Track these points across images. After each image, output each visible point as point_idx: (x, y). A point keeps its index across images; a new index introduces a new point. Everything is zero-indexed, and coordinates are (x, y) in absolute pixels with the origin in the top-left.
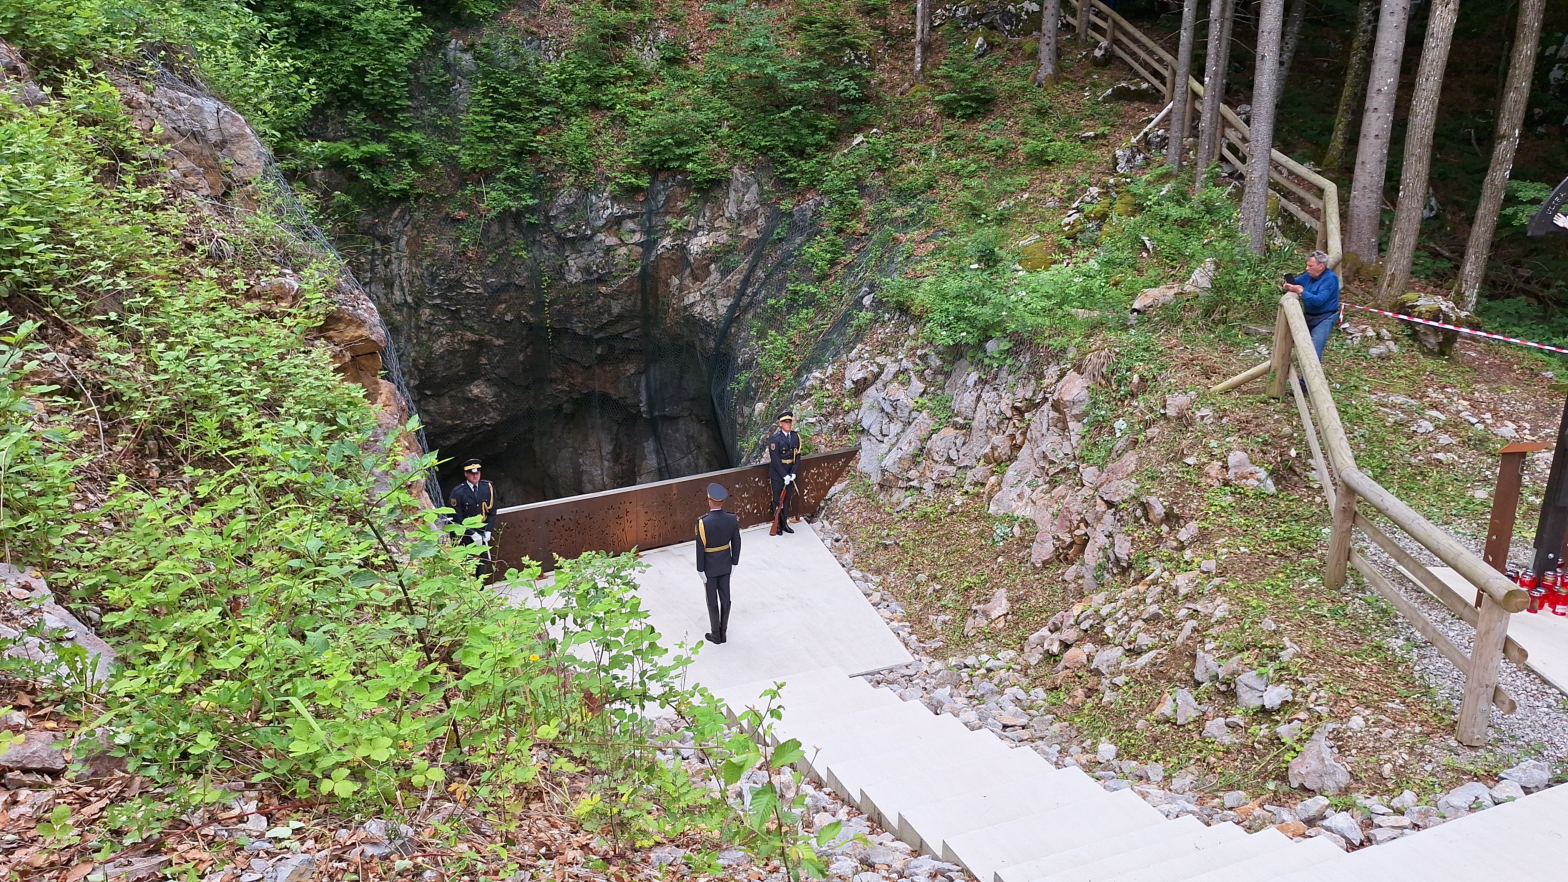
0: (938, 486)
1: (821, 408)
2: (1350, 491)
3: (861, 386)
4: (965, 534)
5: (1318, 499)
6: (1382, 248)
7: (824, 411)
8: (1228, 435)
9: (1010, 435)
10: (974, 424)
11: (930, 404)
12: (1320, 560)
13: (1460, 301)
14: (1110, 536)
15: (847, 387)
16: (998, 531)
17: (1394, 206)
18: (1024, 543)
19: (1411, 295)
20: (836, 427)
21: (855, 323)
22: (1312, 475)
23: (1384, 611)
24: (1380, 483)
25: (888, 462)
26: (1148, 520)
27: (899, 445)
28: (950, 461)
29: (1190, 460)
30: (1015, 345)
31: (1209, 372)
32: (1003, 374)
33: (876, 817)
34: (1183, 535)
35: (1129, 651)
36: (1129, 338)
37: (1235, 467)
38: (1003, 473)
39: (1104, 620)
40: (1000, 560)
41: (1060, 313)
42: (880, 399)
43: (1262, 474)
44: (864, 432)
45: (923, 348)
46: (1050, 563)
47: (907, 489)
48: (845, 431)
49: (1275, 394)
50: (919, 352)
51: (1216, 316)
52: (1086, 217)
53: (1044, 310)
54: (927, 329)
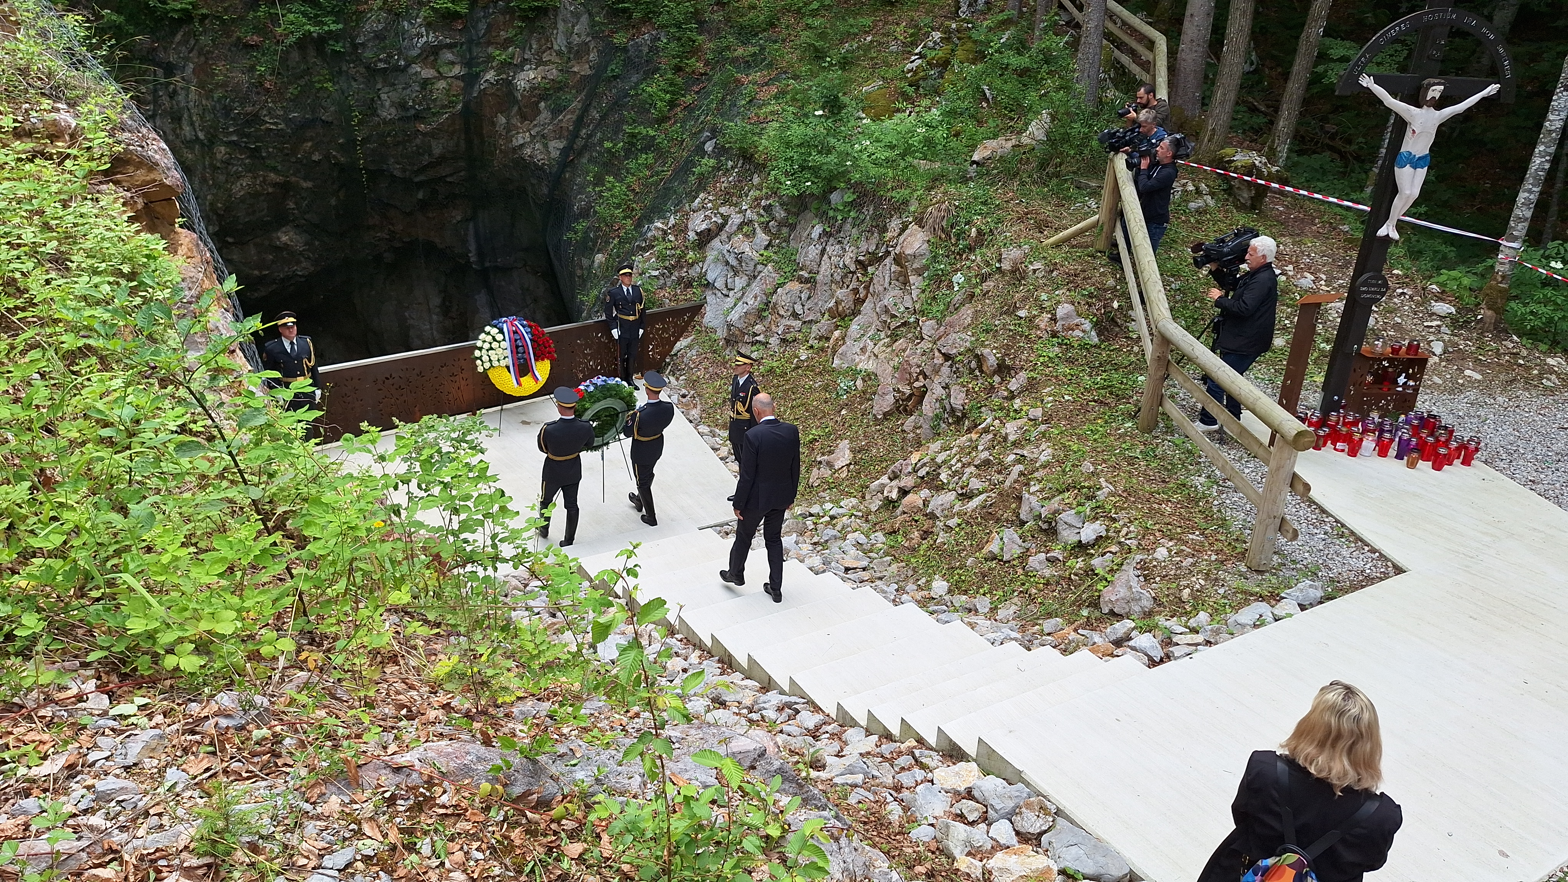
0: (784, 340)
1: (663, 261)
2: (1165, 342)
3: (705, 238)
5: (1136, 349)
6: (1205, 102)
7: (667, 263)
8: (1056, 289)
9: (853, 289)
10: (819, 278)
11: (774, 257)
12: (1136, 406)
13: (1272, 156)
14: (946, 387)
15: (691, 238)
16: (842, 385)
17: (1218, 61)
18: (867, 396)
19: (1228, 150)
20: (680, 279)
21: (697, 170)
22: (1132, 326)
23: (1190, 452)
24: (1192, 333)
25: (734, 316)
26: (982, 371)
27: (744, 299)
28: (795, 315)
29: (1022, 313)
30: (858, 197)
31: (1041, 226)
32: (848, 226)
33: (726, 659)
34: (1014, 385)
35: (962, 495)
36: (968, 192)
37: (1062, 319)
38: (847, 327)
39: (940, 467)
40: (844, 412)
41: (903, 164)
42: (725, 252)
43: (1087, 326)
44: (709, 285)
45: (767, 199)
46: (891, 415)
47: (753, 344)
48: (689, 285)
49: (1101, 249)
50: (763, 203)
51: (1051, 170)
52: (929, 63)
53: (887, 160)
54: (771, 178)
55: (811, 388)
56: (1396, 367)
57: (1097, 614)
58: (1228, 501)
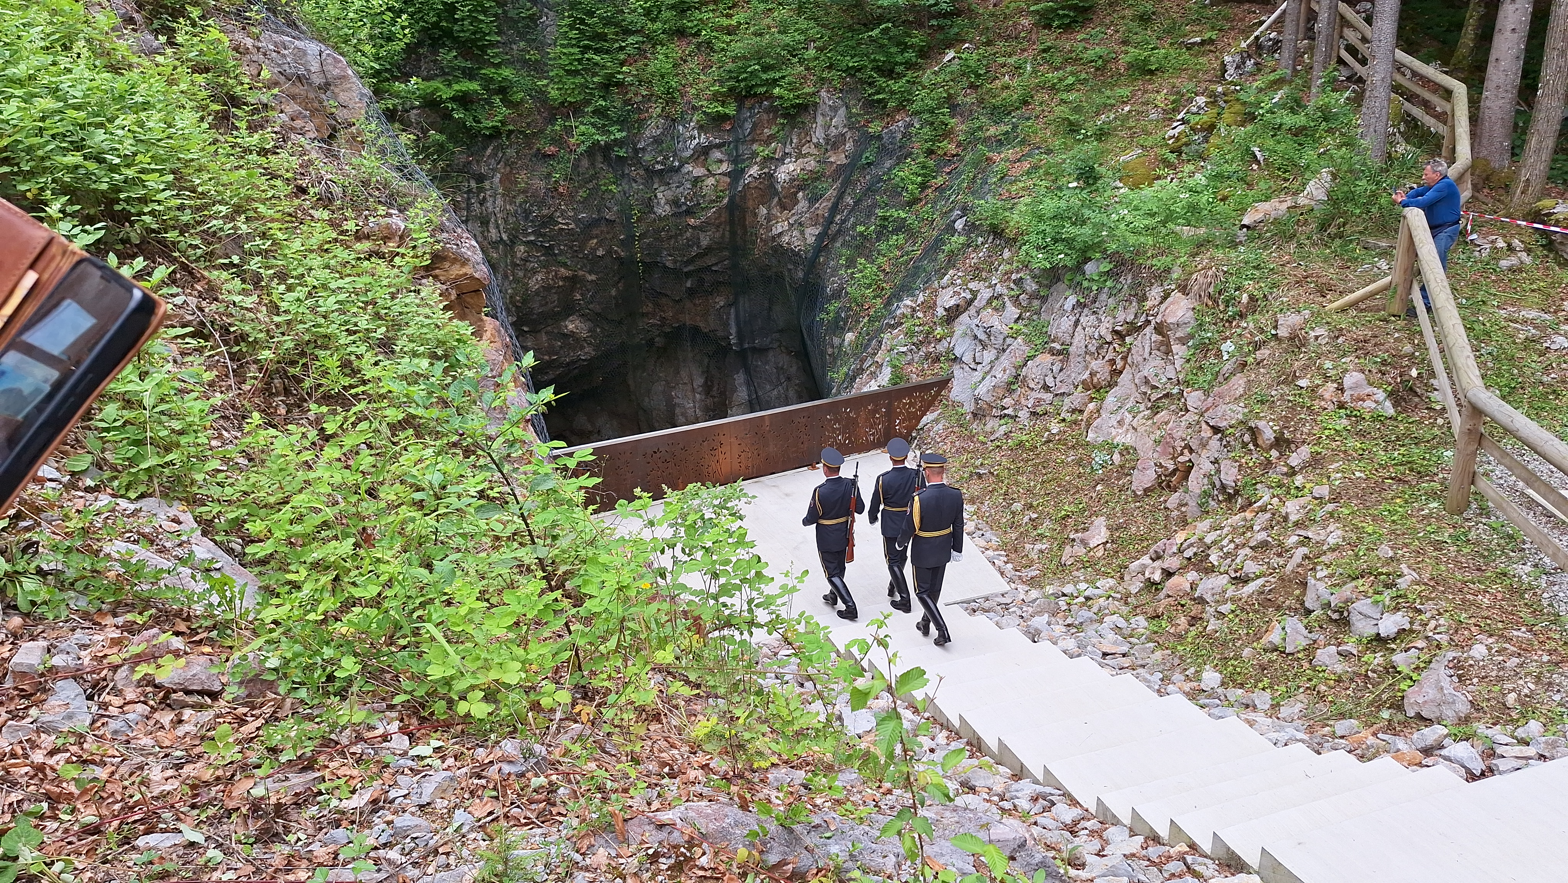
0: (1033, 414)
1: (911, 337)
2: (1476, 411)
3: (953, 314)
5: (1440, 421)
6: (1515, 151)
7: (915, 340)
8: (1343, 356)
9: (1110, 360)
10: (1072, 349)
11: (1025, 330)
12: (1442, 485)
14: (1215, 462)
15: (939, 314)
16: (1097, 459)
18: (1124, 470)
19: (1546, 202)
20: (928, 355)
21: (946, 248)
22: (1434, 395)
23: (1511, 537)
25: (982, 391)
26: (1256, 445)
27: (993, 373)
28: (1046, 388)
29: (1303, 383)
30: (1115, 267)
31: (1324, 290)
32: (1103, 297)
34: (1294, 460)
35: (1235, 578)
36: (1238, 256)
37: (1351, 388)
38: (1102, 400)
39: (1209, 548)
40: (1099, 487)
41: (1164, 231)
42: (973, 326)
43: (1380, 396)
44: (957, 360)
45: (1018, 272)
46: (1152, 491)
47: (1001, 417)
48: (937, 359)
49: (1396, 311)
50: (1014, 277)
51: (1333, 230)
52: (1192, 129)
53: (1147, 228)
54: (1022, 252)
55: (1063, 462)
57: (1400, 717)
58: (1562, 594)
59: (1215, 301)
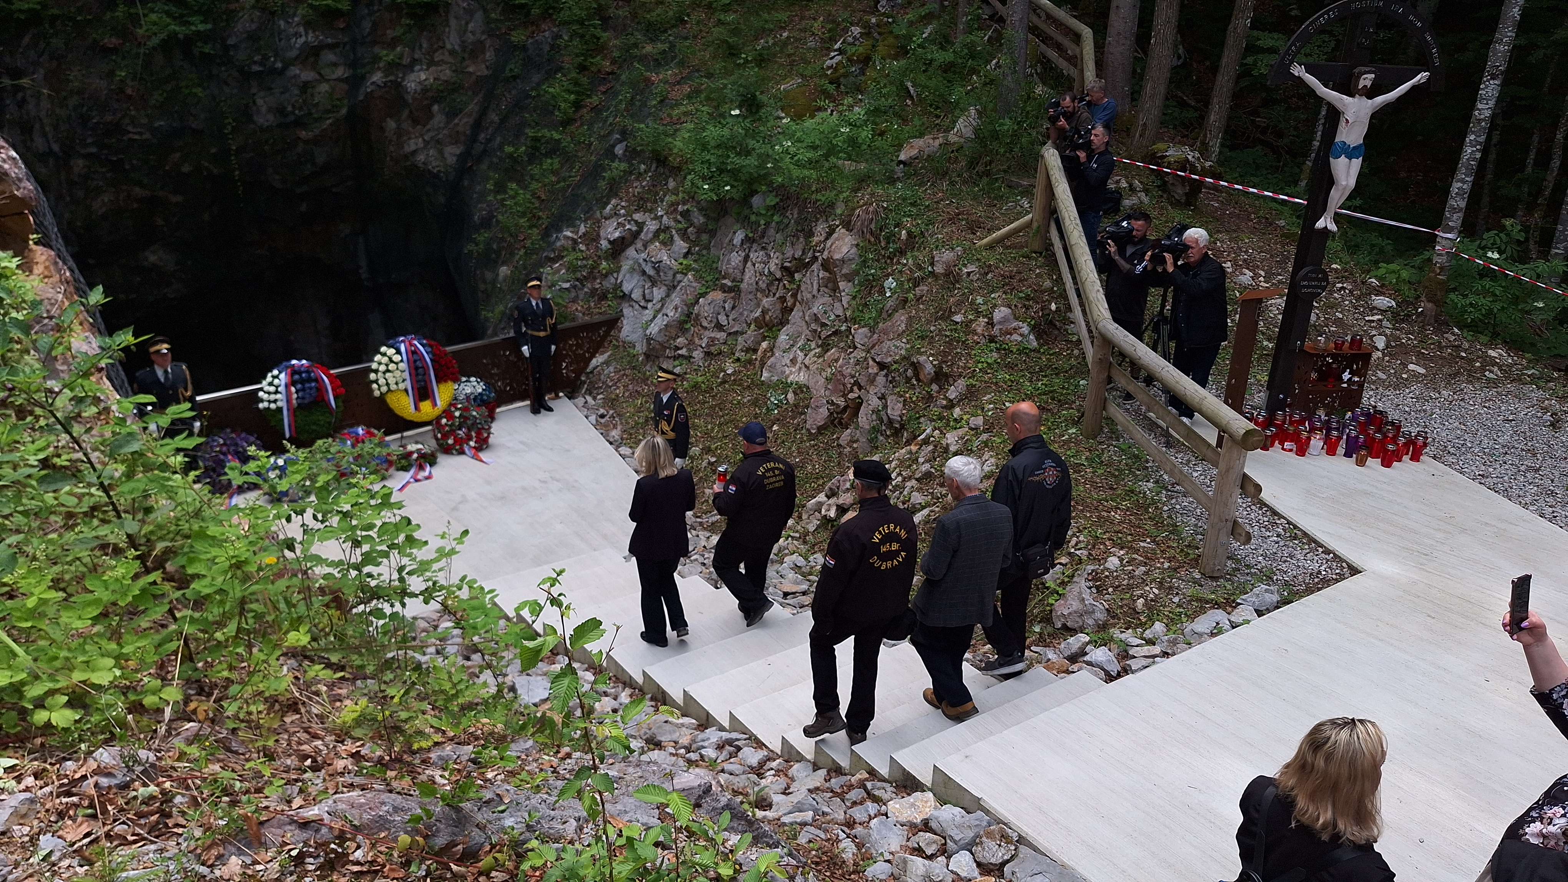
0: (708, 354)
1: (574, 272)
2: (1106, 344)
3: (619, 247)
4: (739, 403)
5: (1076, 352)
6: (1135, 96)
7: (579, 275)
8: (992, 292)
9: (780, 298)
10: (743, 286)
11: (695, 266)
12: (1079, 412)
13: (1204, 151)
14: (882, 398)
15: (603, 247)
16: (772, 399)
17: (1146, 54)
18: (799, 409)
19: (1161, 146)
20: (593, 292)
21: (607, 175)
22: (1071, 328)
23: (1136, 457)
25: (653, 330)
26: (919, 380)
27: (664, 311)
28: (719, 327)
29: (958, 318)
30: (781, 200)
31: (973, 227)
32: (772, 232)
33: (660, 697)
34: (952, 393)
36: (896, 193)
37: (1000, 323)
38: (775, 338)
40: (777, 427)
41: (827, 165)
42: (641, 261)
43: (1025, 329)
44: (626, 297)
45: (684, 204)
46: (825, 429)
47: (675, 358)
48: (604, 297)
49: (1036, 249)
50: (680, 208)
51: (980, 168)
52: (849, 60)
53: (810, 161)
54: (687, 184)
56: (1340, 362)
57: (1050, 629)
58: (1178, 507)
59: (877, 238)
